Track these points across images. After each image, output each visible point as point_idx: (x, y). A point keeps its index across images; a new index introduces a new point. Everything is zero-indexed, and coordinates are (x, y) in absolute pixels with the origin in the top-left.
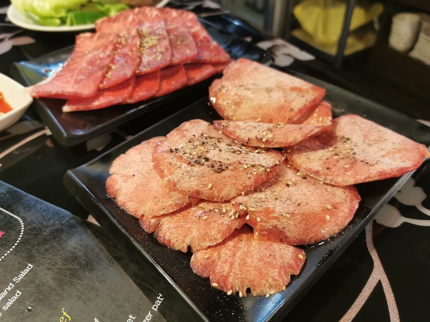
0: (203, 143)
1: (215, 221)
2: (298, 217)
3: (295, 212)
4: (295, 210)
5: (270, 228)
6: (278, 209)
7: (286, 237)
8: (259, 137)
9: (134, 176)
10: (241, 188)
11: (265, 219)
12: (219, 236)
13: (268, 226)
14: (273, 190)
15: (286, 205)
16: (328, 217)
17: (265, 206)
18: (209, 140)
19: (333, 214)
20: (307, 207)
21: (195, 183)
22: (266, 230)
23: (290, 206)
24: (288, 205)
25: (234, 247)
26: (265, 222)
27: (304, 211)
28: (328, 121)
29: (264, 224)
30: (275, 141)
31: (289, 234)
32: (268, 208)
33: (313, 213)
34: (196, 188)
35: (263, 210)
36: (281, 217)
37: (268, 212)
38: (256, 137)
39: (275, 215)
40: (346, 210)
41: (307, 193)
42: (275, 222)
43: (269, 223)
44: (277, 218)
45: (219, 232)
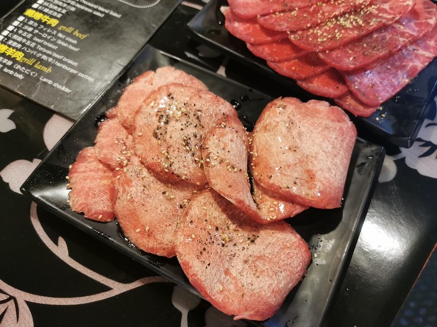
1: (114, 149)
2: (131, 206)
3: (135, 203)
4: (137, 203)
5: (116, 188)
6: (133, 189)
7: (115, 203)
8: (211, 155)
10: (144, 155)
11: (121, 182)
12: (102, 156)
13: (117, 186)
14: (155, 182)
15: (140, 194)
16: (138, 230)
17: (132, 179)
18: (194, 118)
19: (142, 234)
20: (143, 212)
21: (141, 123)
22: (113, 186)
23: (140, 198)
24: (141, 196)
25: (98, 169)
26: (119, 182)
27: (138, 210)
28: (271, 217)
29: (117, 182)
30: (210, 169)
31: (117, 204)
32: (131, 181)
33: (138, 218)
35: (128, 178)
36: (126, 193)
37: (128, 182)
38: (210, 153)
39: (127, 188)
40: (151, 245)
41: (159, 209)
42: (121, 190)
43: (119, 185)
44: (124, 191)
45: (105, 155)
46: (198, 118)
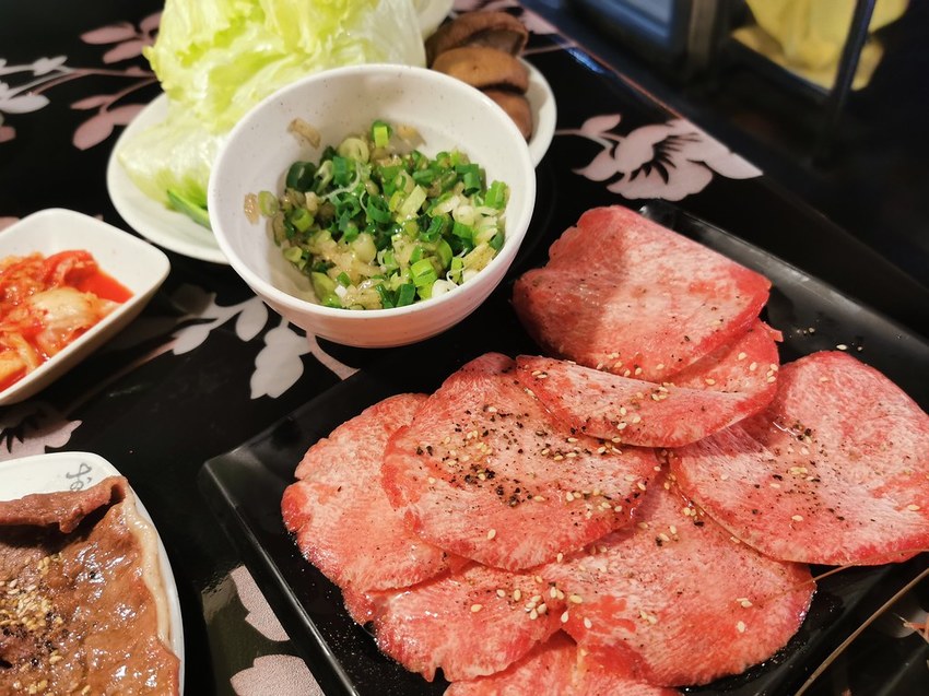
0: (486, 434)
1: (496, 619)
2: (674, 623)
3: (669, 610)
4: (669, 606)
5: (612, 644)
6: (633, 601)
7: (647, 669)
8: (611, 417)
9: (339, 490)
10: (556, 544)
11: (602, 623)
12: (501, 656)
13: (608, 640)
14: (626, 551)
15: (649, 593)
16: (741, 626)
17: (605, 594)
18: (499, 423)
19: (753, 620)
20: (696, 601)
21: (462, 525)
22: (602, 649)
23: (659, 596)
24: (656, 592)
25: (532, 682)
26: (602, 630)
27: (689, 610)
28: (770, 373)
29: (599, 635)
30: (643, 432)
31: (651, 661)
32: (610, 599)
33: (709, 616)
34: (463, 536)
35: (600, 603)
36: (636, 622)
37: (609, 607)
38: (605, 418)
39: (624, 615)
40: (785, 612)
41: (700, 565)
42: (623, 633)
43: (609, 633)
44: (630, 625)
45: (504, 645)
46: (503, 416)
